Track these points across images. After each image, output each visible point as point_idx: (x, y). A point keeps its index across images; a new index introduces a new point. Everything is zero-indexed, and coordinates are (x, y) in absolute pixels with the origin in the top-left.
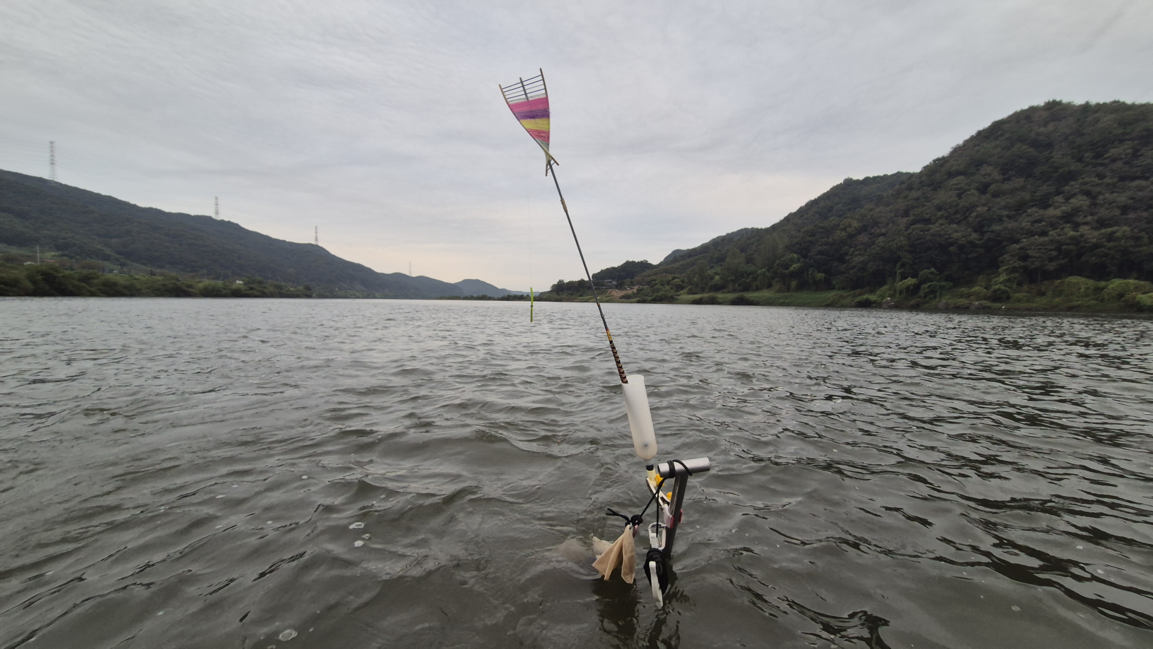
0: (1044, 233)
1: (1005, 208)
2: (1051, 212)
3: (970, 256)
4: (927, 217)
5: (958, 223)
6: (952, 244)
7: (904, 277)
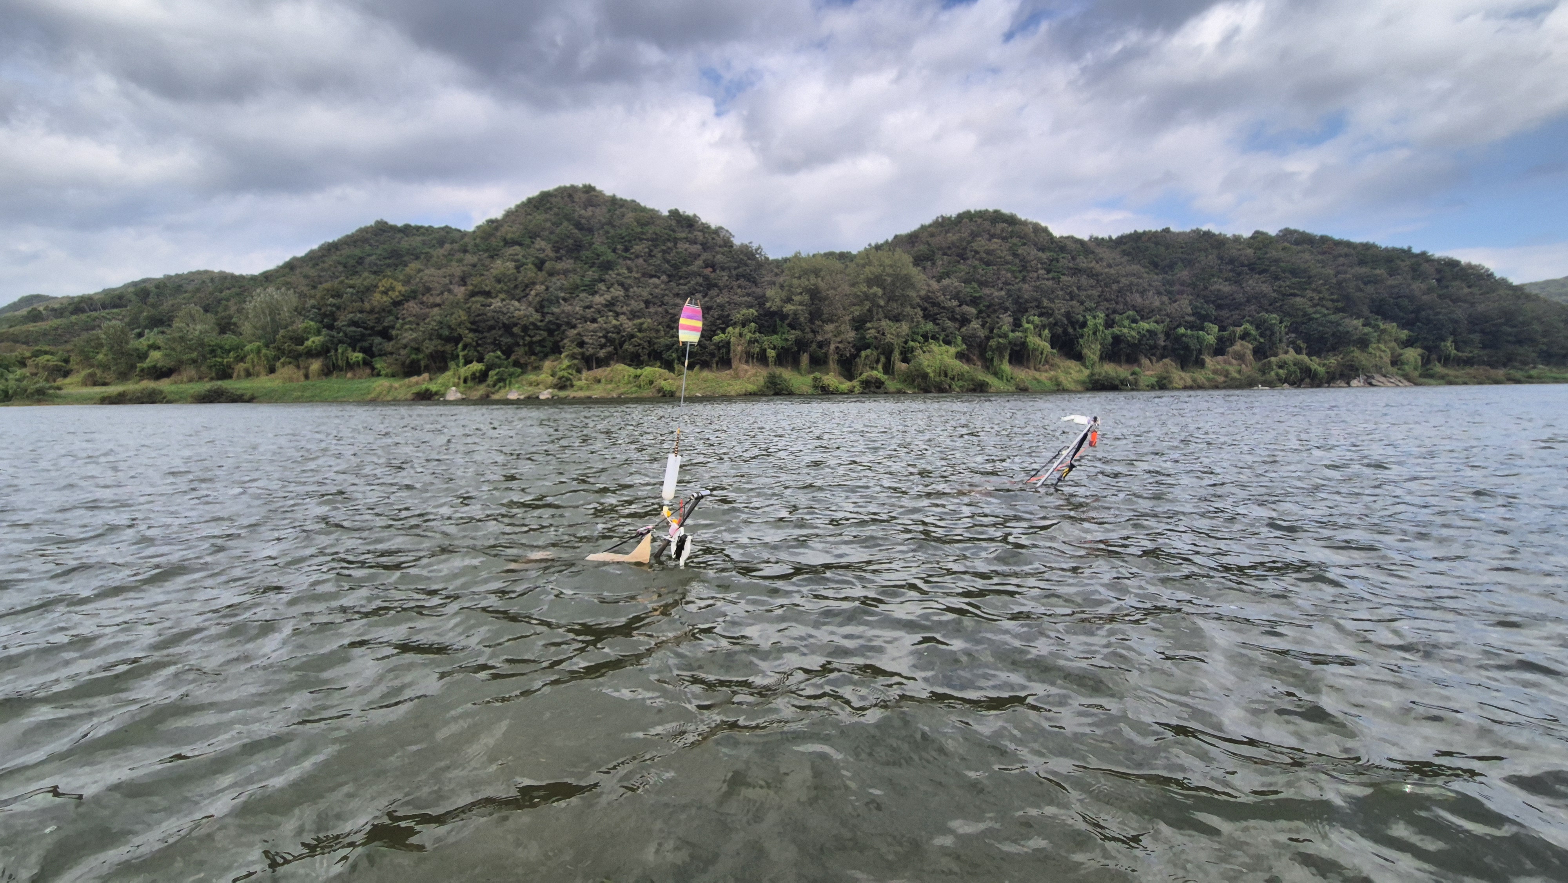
0: (594, 320)
1: (561, 289)
2: (597, 299)
3: (534, 339)
4: (487, 289)
5: (519, 300)
6: (516, 325)
7: (468, 362)
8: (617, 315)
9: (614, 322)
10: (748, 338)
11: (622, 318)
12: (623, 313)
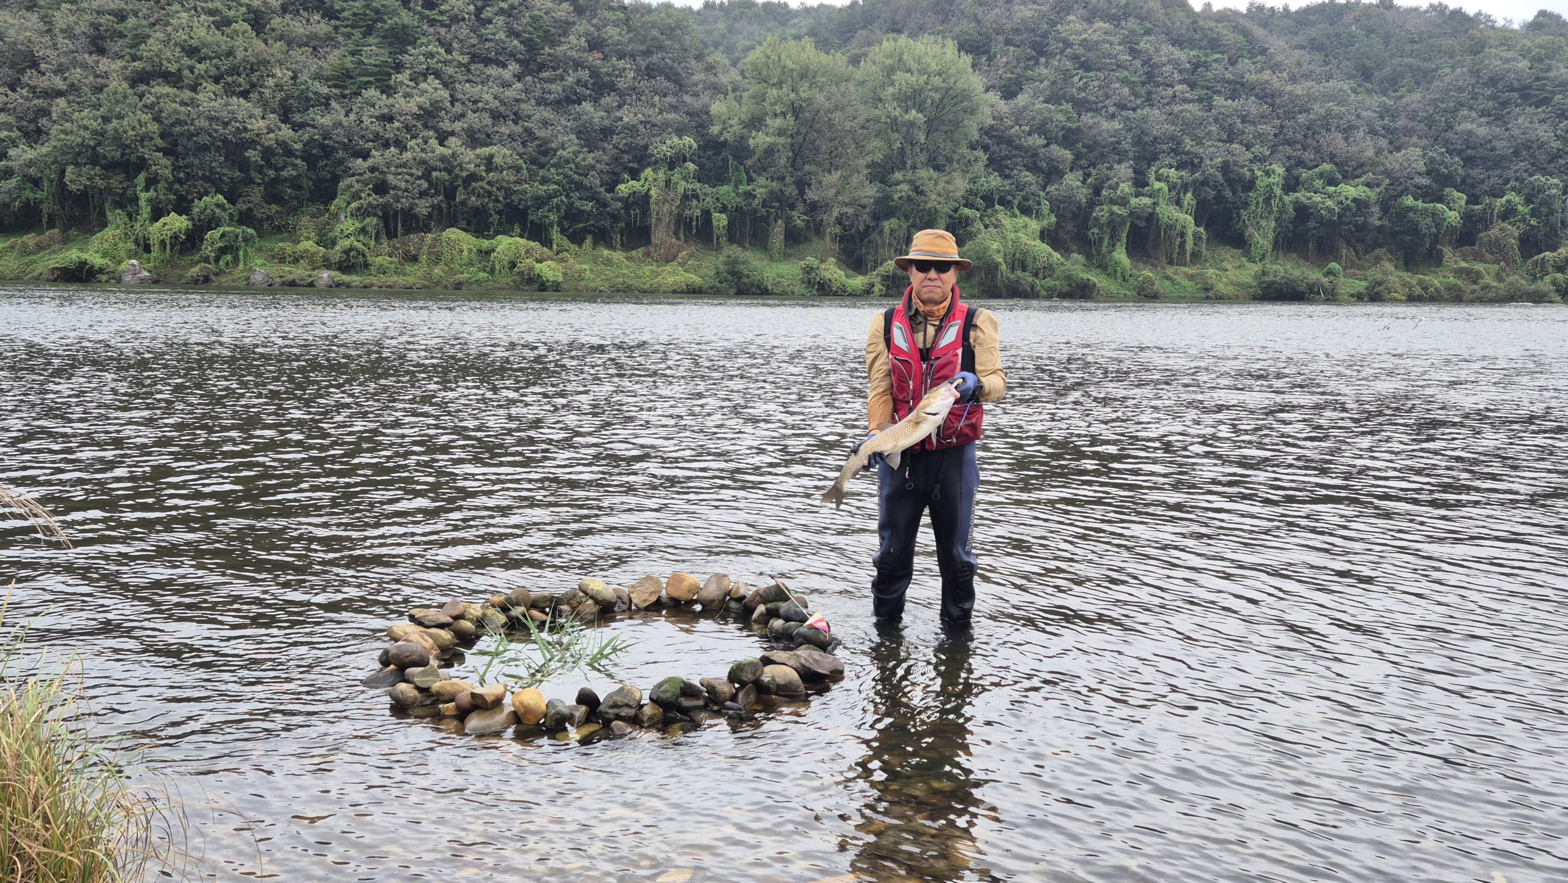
0: (401, 144)
6: (250, 144)
7: (157, 214)
8: (443, 138)
9: (440, 150)
10: (681, 190)
11: (452, 141)
12: (452, 133)
